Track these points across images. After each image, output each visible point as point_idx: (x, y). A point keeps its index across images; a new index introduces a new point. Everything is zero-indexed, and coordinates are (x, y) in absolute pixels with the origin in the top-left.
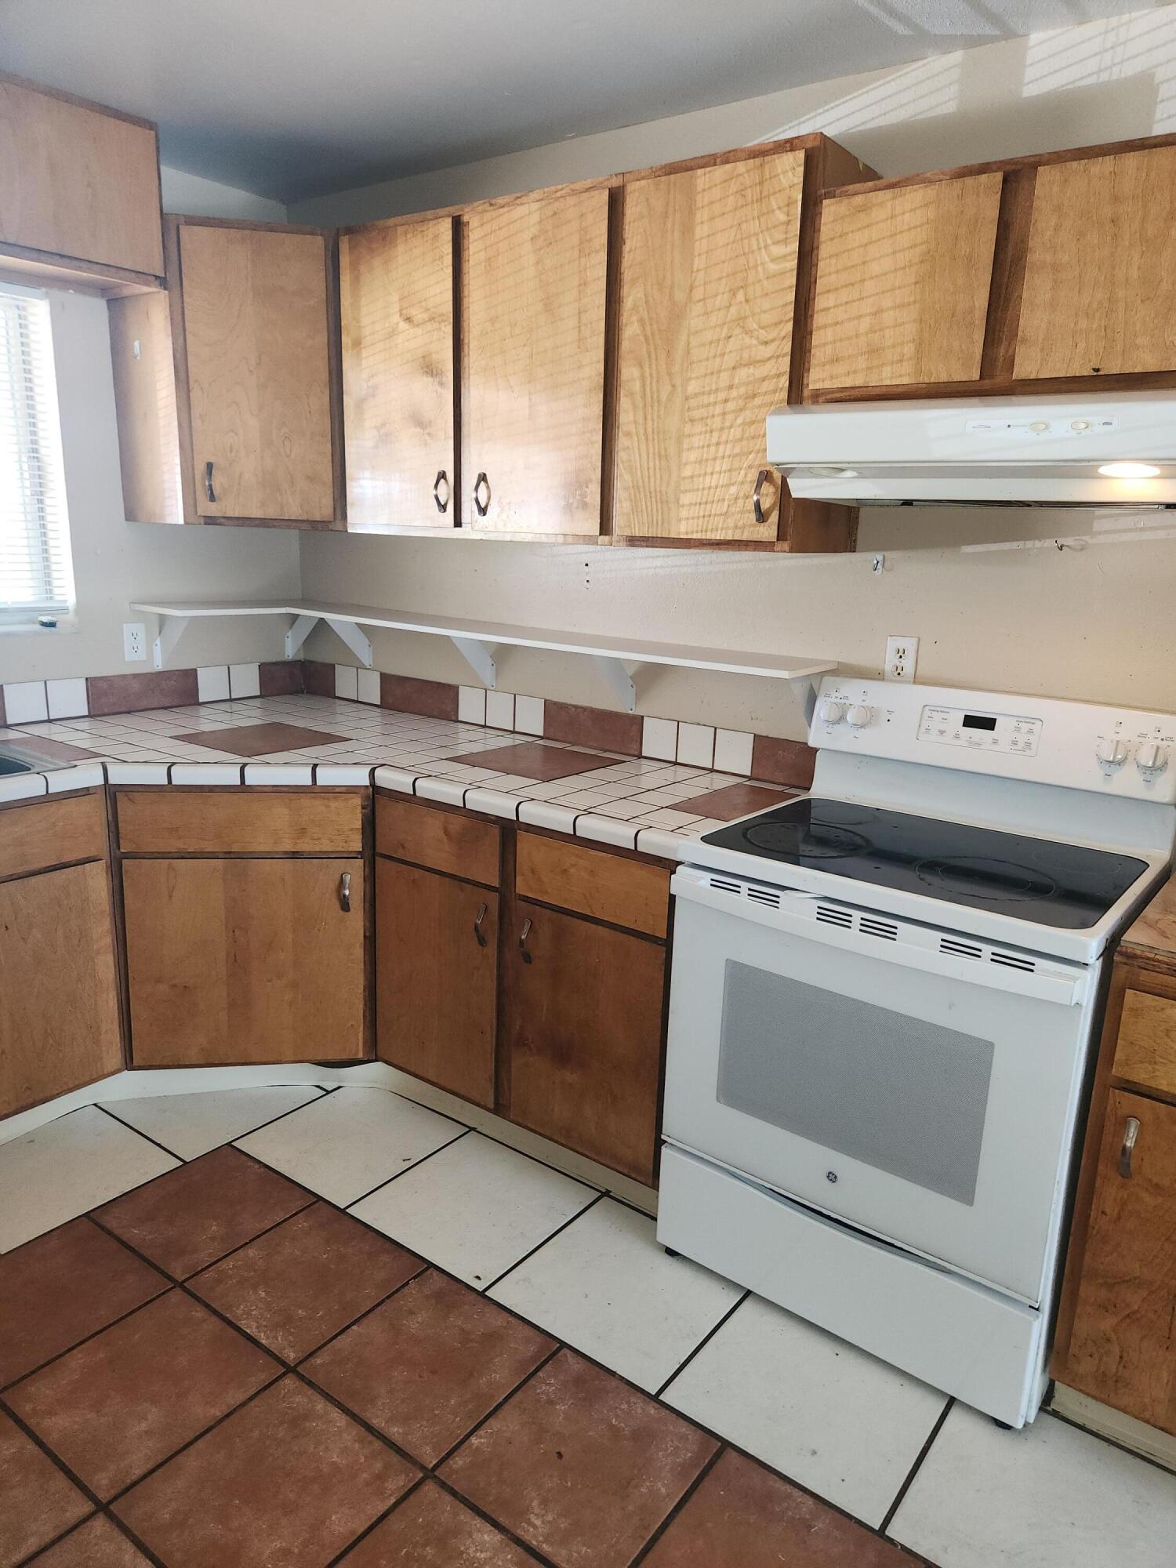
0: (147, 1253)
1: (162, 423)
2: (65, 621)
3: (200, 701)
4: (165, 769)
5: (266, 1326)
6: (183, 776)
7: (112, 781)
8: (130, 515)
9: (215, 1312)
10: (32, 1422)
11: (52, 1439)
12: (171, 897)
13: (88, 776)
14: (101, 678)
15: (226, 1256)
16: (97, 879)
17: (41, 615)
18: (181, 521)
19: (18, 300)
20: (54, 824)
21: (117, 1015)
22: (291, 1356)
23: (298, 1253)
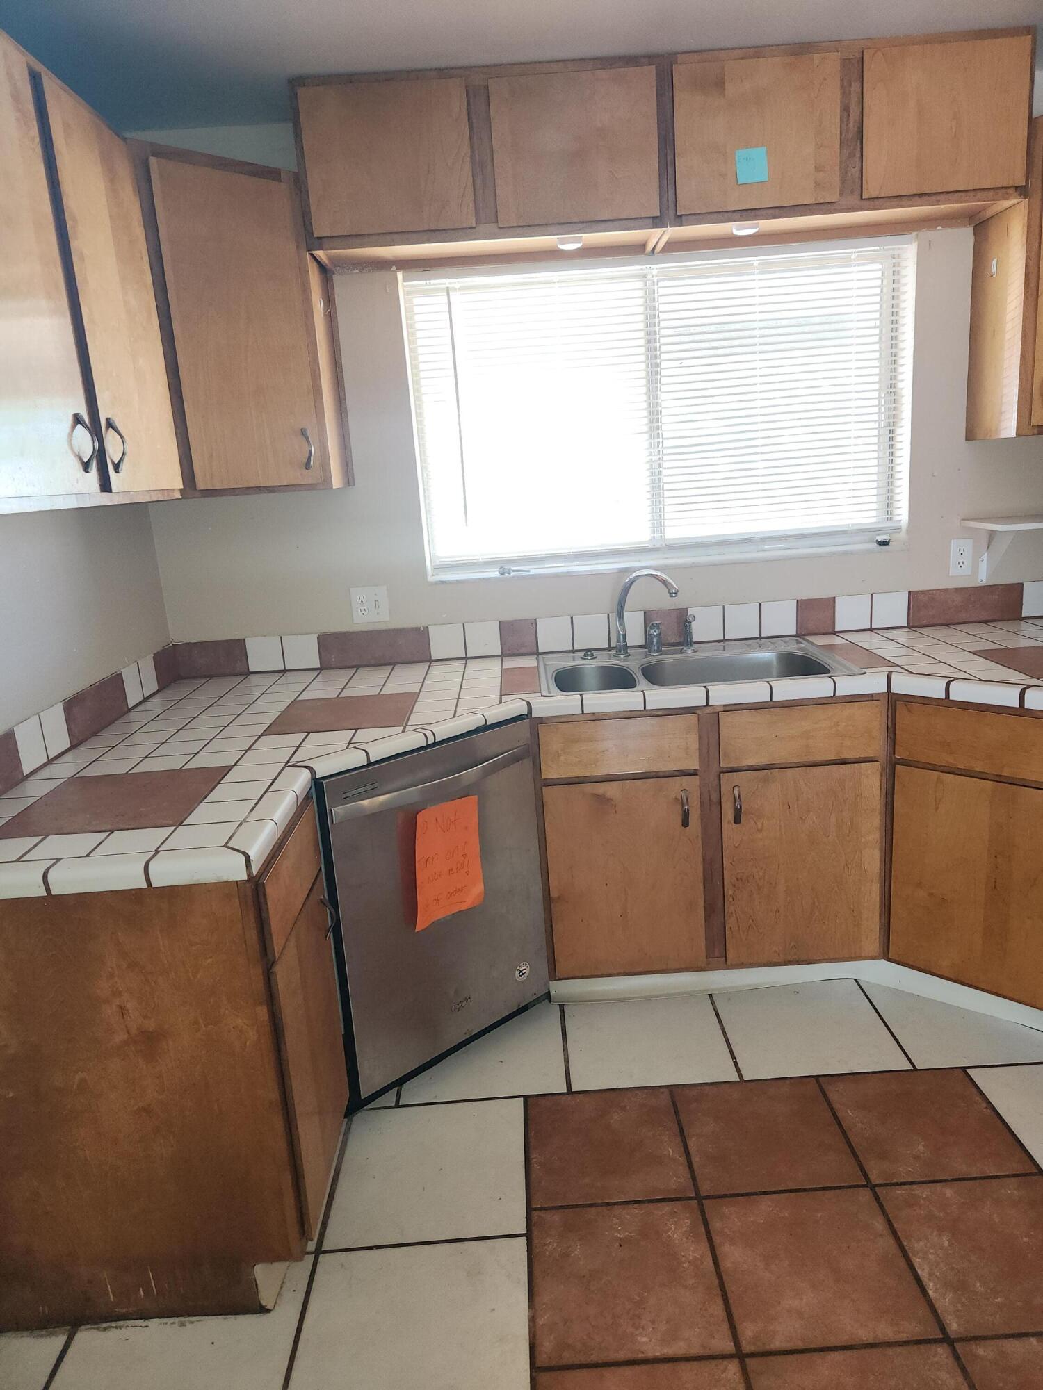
0: (853, 1140)
1: (1008, 336)
2: (899, 539)
3: (1023, 616)
4: (943, 683)
5: (938, 1278)
6: (961, 692)
7: (895, 690)
8: (970, 435)
9: (894, 1234)
10: (717, 1240)
11: (727, 1264)
12: (937, 809)
13: (873, 683)
14: (923, 592)
15: (923, 1182)
16: (871, 780)
17: (879, 535)
18: (1013, 434)
19: (893, 249)
20: (837, 724)
21: (878, 906)
22: (953, 1326)
23: (997, 1220)
